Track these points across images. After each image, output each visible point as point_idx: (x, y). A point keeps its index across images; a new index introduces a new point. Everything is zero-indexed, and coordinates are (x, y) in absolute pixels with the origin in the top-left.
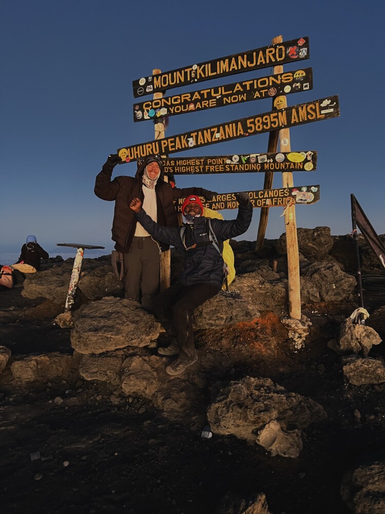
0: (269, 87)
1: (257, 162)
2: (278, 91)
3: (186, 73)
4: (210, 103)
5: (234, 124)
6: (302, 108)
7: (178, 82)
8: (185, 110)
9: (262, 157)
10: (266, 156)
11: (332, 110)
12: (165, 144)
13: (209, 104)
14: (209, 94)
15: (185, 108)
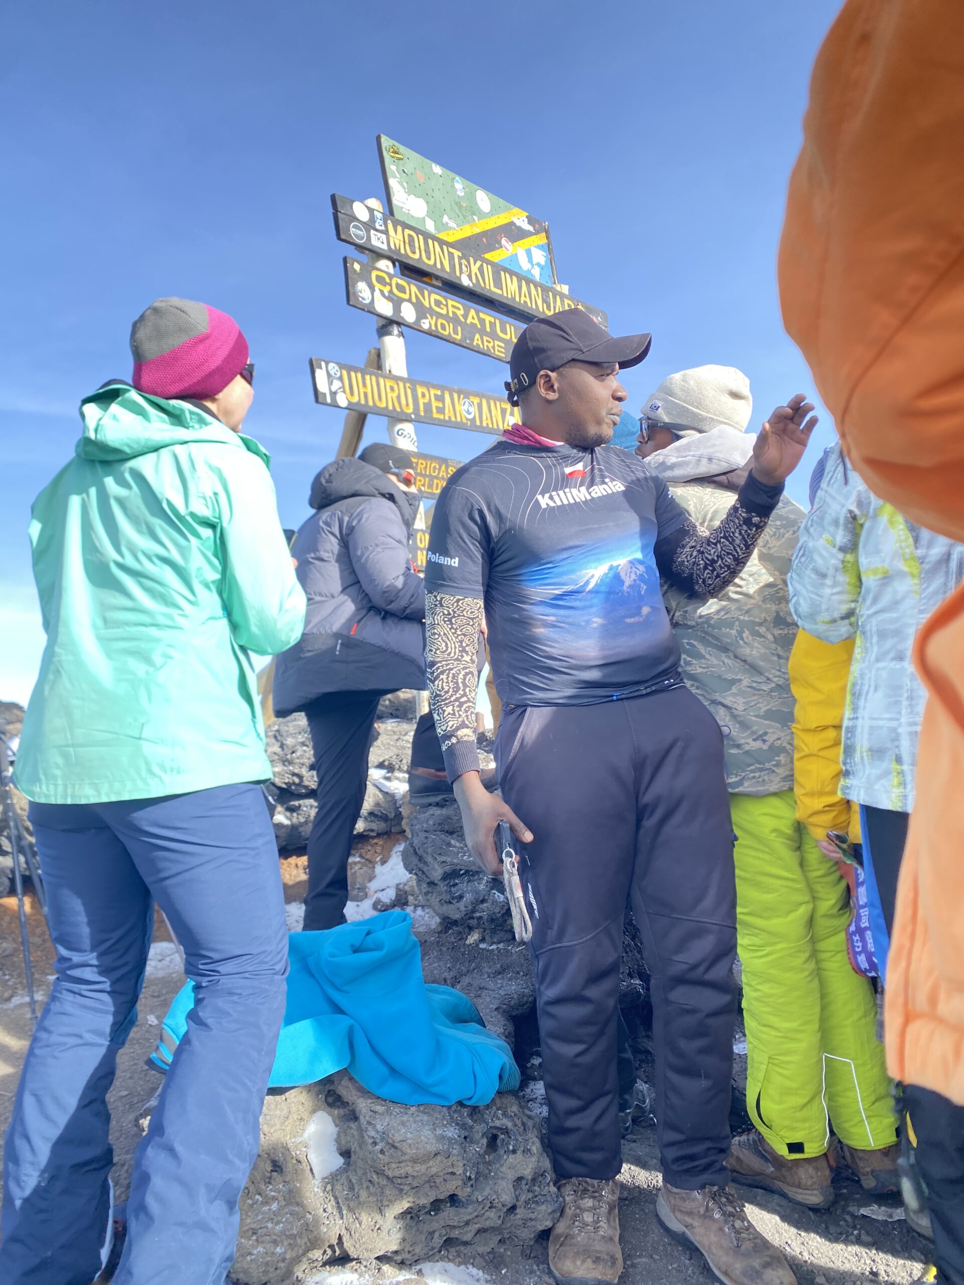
3: (451, 255)
4: (497, 348)
7: (439, 266)
8: (456, 336)
12: (423, 395)
13: (493, 347)
14: (492, 325)
15: (456, 332)
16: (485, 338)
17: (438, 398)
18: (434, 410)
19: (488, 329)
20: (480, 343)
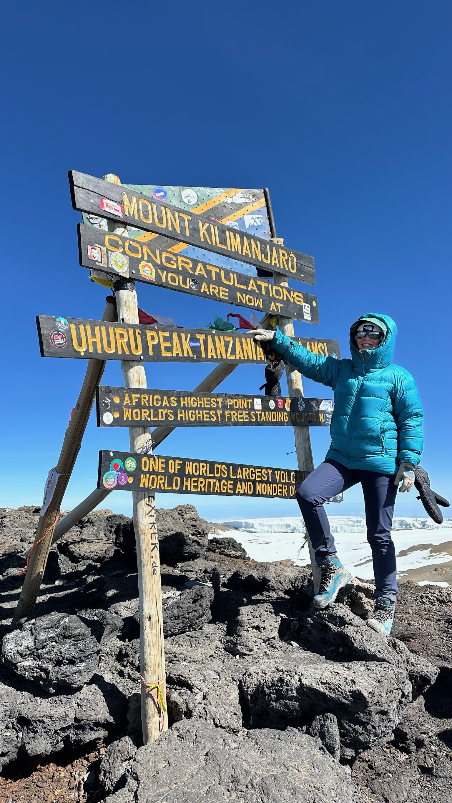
3: (182, 220)
4: (221, 293)
7: (170, 229)
8: (184, 286)
15: (185, 283)
16: (211, 286)
18: (163, 350)
19: (214, 278)
20: (207, 290)
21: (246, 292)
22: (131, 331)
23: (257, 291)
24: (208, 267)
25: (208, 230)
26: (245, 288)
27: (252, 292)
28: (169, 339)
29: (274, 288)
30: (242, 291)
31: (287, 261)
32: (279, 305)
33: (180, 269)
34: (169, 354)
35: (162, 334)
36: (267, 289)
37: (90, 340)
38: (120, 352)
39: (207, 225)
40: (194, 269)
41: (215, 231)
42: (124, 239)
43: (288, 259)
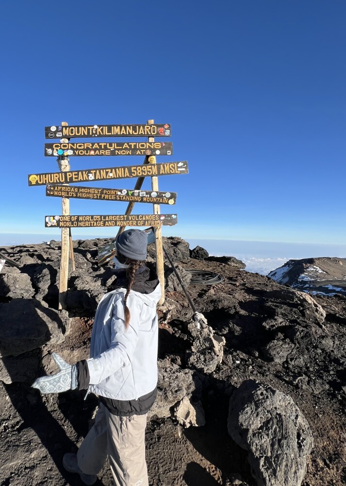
0: (146, 149)
1: (139, 195)
2: (152, 152)
5: (123, 169)
6: (167, 165)
8: (87, 154)
9: (143, 193)
10: (145, 192)
11: (184, 169)
12: (70, 175)
13: (105, 153)
14: (105, 146)
15: (87, 152)
16: (101, 151)
17: (75, 175)
18: (74, 178)
19: (103, 148)
20: (98, 153)
21: (122, 149)
22: (60, 174)
23: (128, 148)
24: (100, 144)
25: (102, 130)
26: (121, 148)
27: (126, 149)
28: (78, 175)
29: (140, 144)
30: (118, 150)
31: (150, 130)
32: (142, 151)
33: (85, 148)
34: (77, 180)
35: (73, 173)
36: (135, 146)
37: (44, 179)
38: (55, 182)
39: (101, 127)
40: (92, 146)
41: (106, 129)
42: (61, 144)
43: (151, 129)
